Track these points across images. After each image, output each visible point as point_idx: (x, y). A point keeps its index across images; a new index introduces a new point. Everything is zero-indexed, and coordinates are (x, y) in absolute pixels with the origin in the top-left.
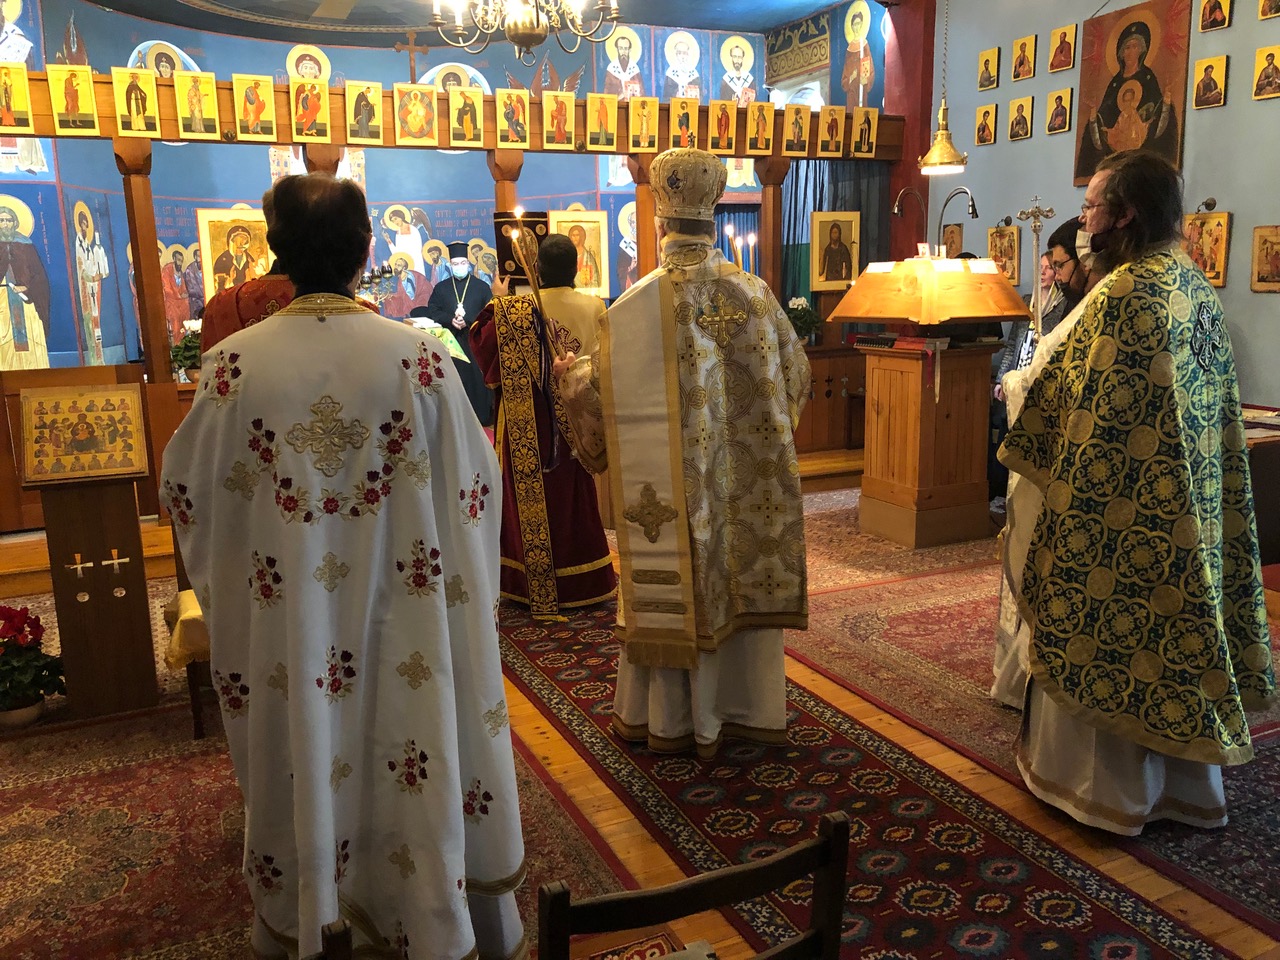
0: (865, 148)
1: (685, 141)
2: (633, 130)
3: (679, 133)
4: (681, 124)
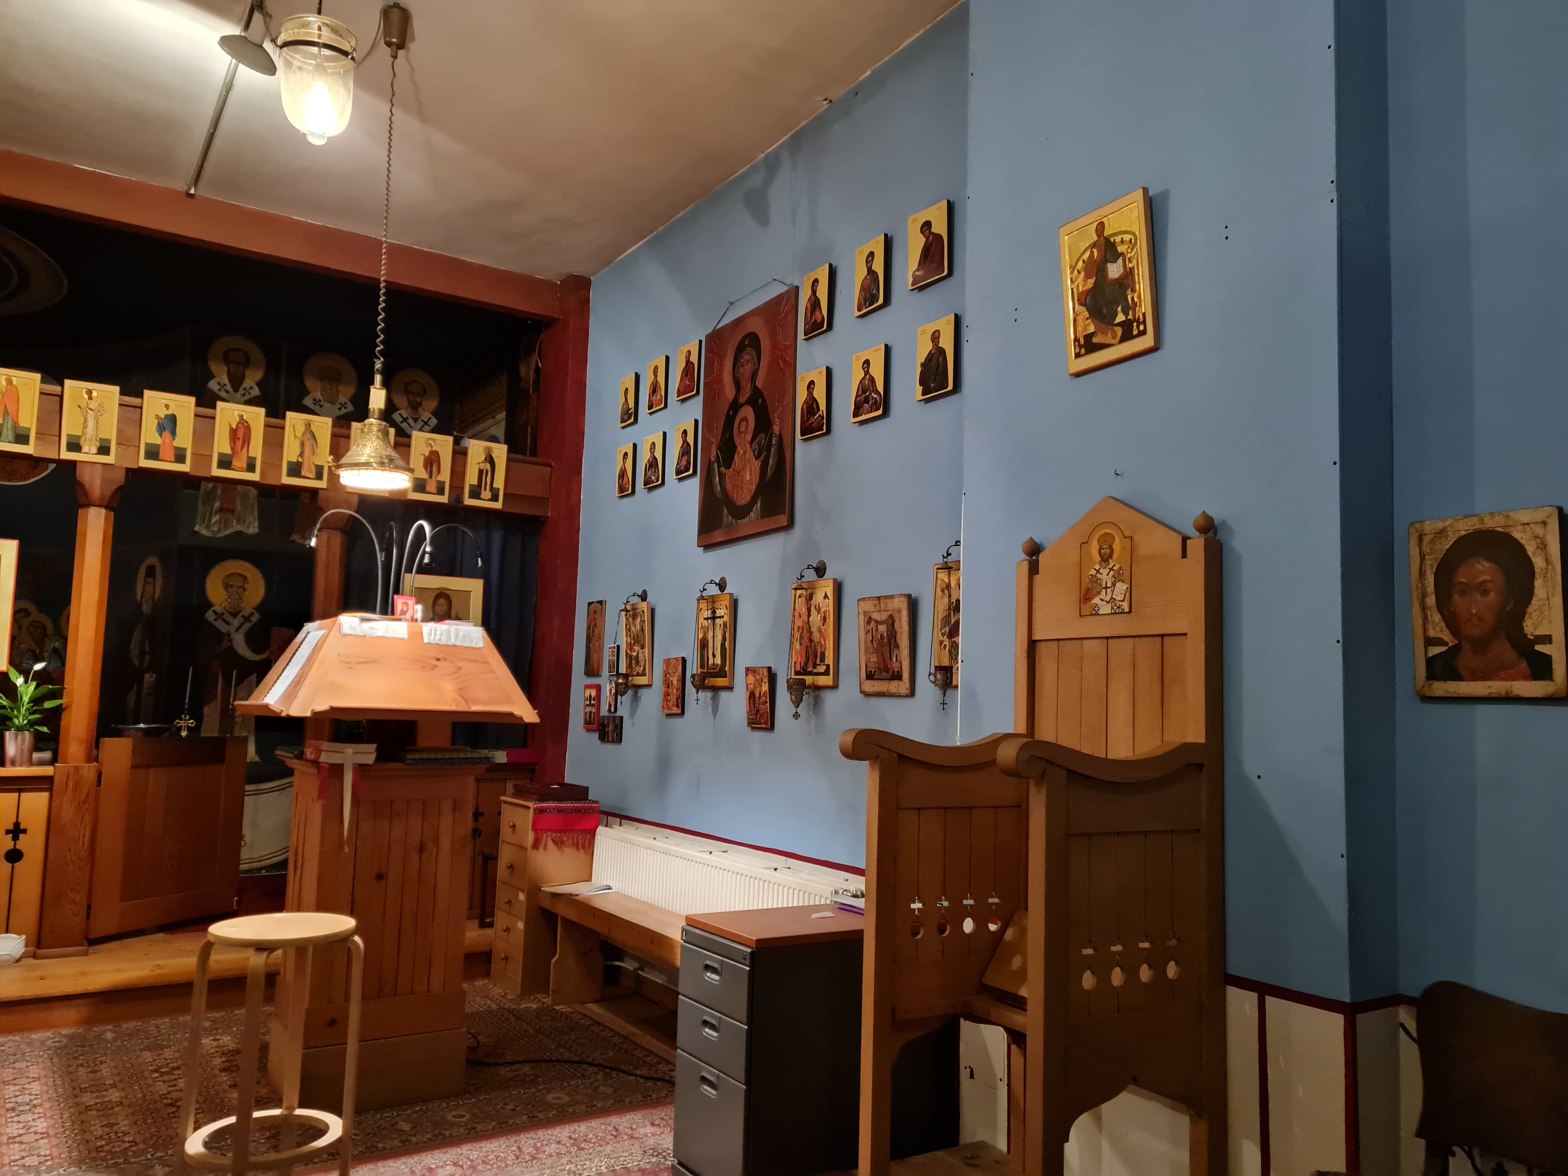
0: (486, 494)
1: (167, 452)
2: (69, 427)
3: (156, 439)
4: (161, 429)
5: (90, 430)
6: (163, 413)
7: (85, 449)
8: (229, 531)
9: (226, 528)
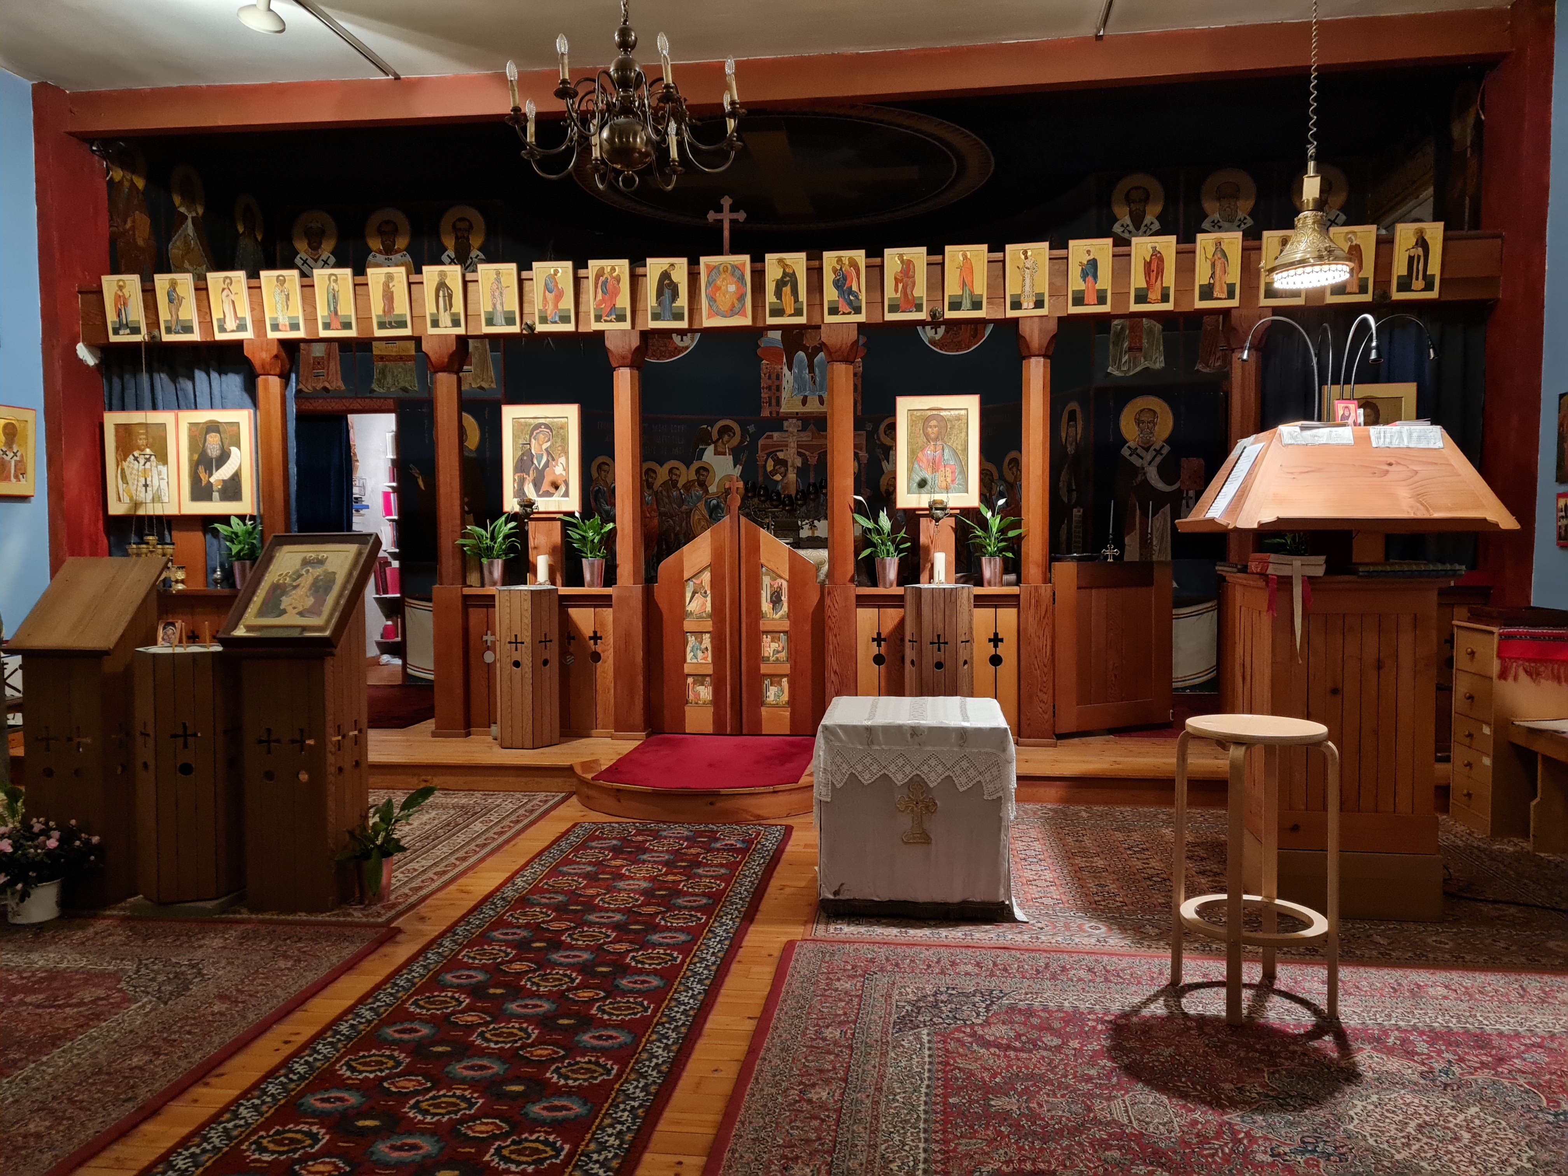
1: (1091, 297)
2: (1012, 289)
3: (1082, 286)
4: (1084, 275)
5: (1027, 288)
6: (1085, 259)
7: (1025, 305)
8: (1138, 369)
9: (1135, 366)
